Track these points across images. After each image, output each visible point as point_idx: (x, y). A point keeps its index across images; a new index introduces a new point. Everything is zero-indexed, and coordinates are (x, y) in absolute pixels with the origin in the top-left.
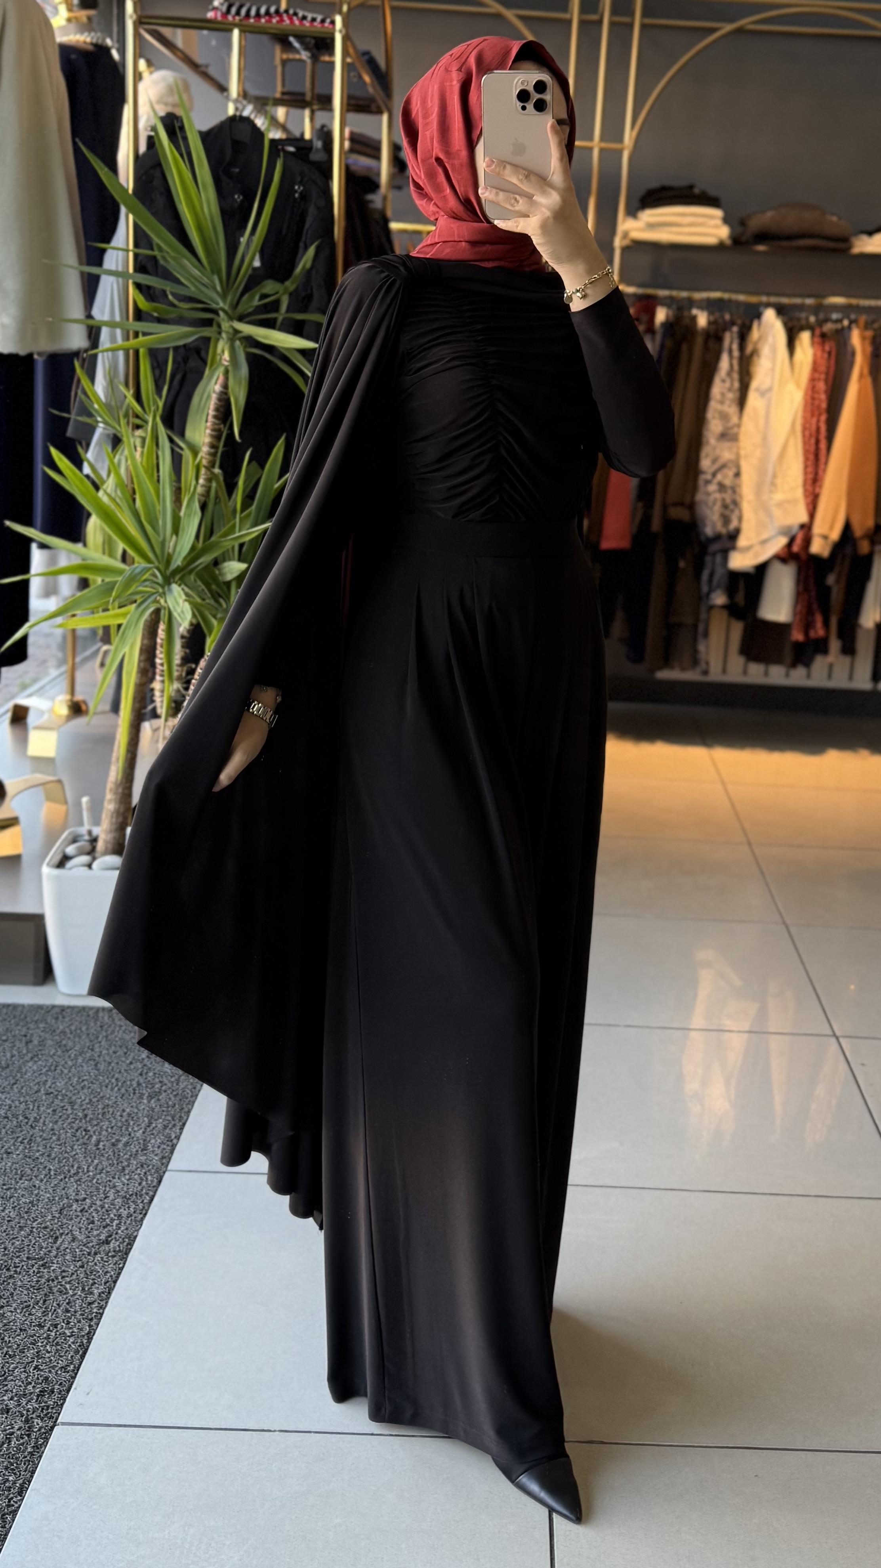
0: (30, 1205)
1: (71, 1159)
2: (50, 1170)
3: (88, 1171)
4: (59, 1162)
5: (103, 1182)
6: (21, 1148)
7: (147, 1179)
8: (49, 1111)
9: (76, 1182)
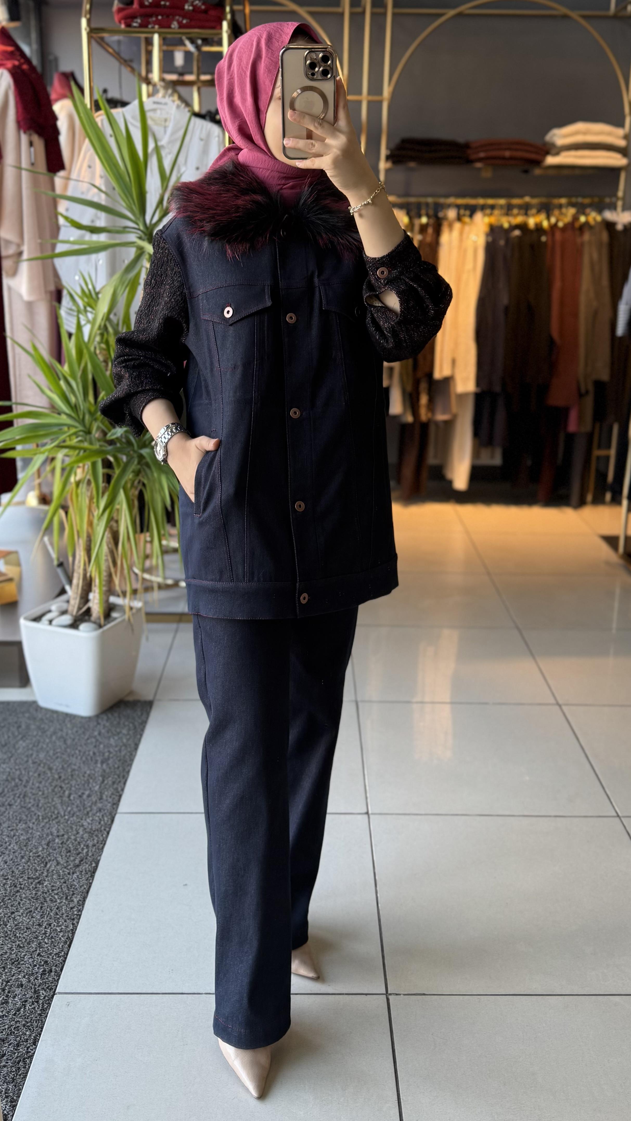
0: (27, 841)
1: (52, 808)
2: (39, 816)
3: (65, 815)
4: (45, 810)
5: (75, 823)
6: (19, 801)
7: (104, 820)
8: (36, 775)
9: (57, 823)
